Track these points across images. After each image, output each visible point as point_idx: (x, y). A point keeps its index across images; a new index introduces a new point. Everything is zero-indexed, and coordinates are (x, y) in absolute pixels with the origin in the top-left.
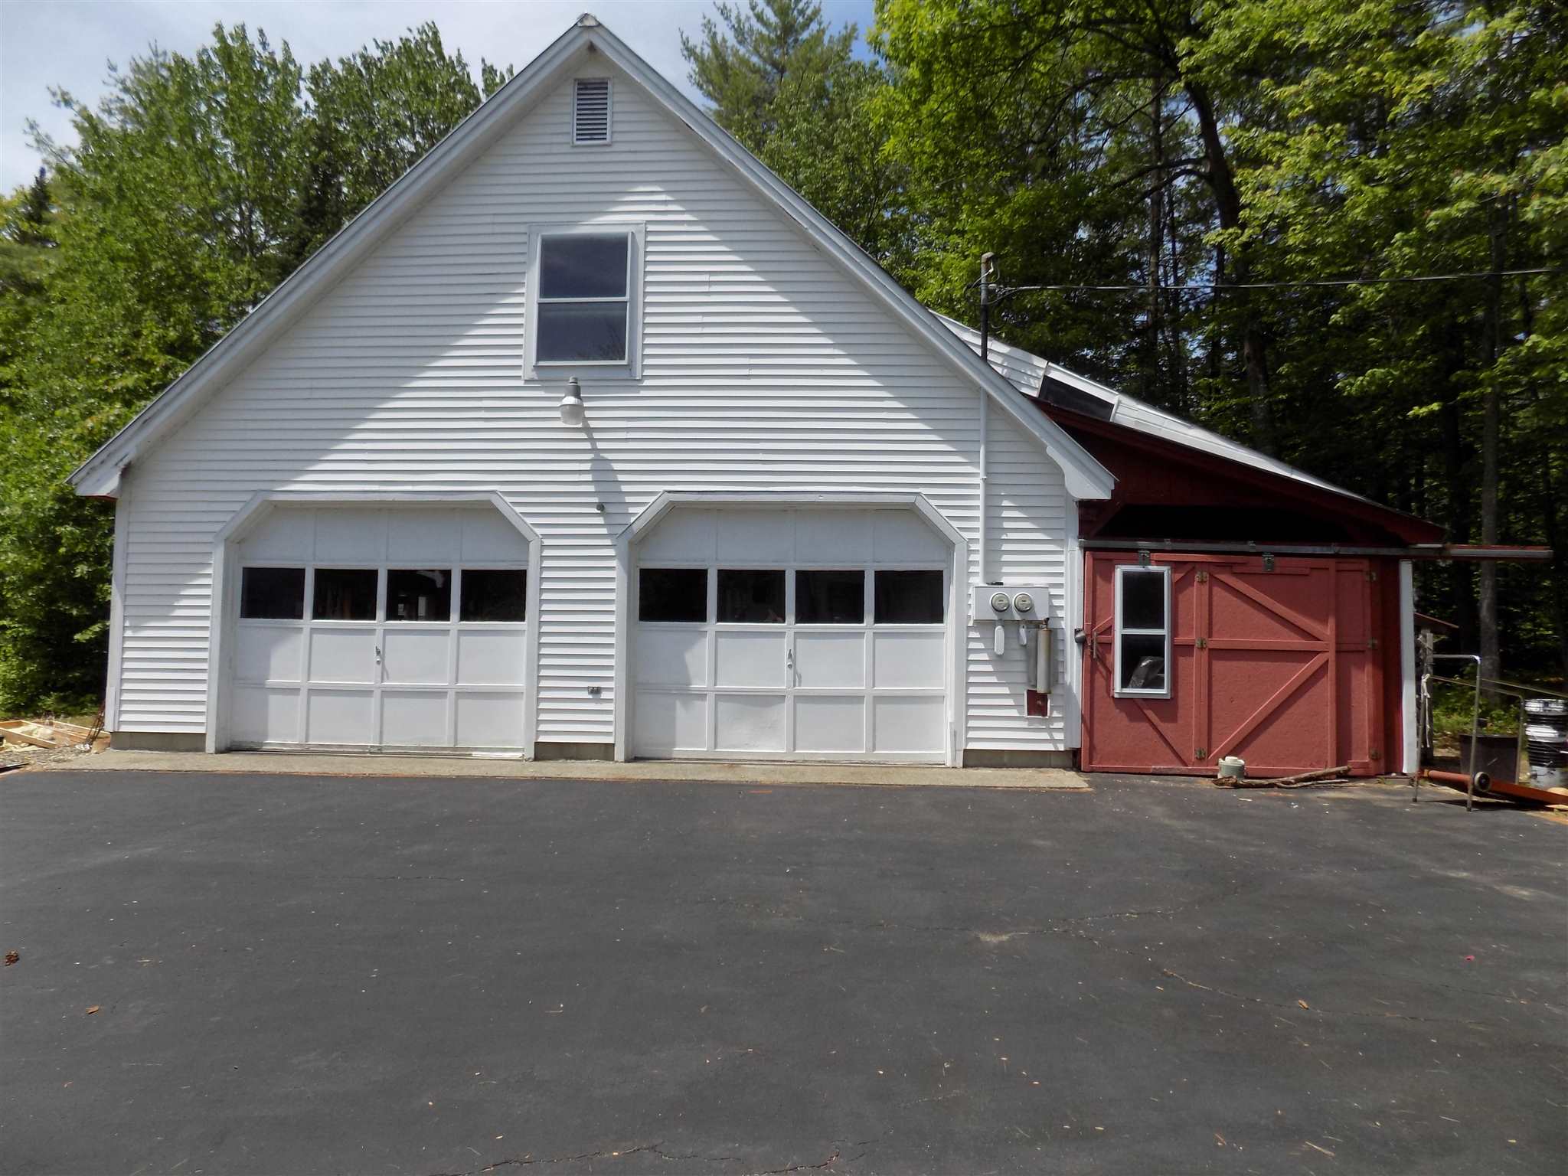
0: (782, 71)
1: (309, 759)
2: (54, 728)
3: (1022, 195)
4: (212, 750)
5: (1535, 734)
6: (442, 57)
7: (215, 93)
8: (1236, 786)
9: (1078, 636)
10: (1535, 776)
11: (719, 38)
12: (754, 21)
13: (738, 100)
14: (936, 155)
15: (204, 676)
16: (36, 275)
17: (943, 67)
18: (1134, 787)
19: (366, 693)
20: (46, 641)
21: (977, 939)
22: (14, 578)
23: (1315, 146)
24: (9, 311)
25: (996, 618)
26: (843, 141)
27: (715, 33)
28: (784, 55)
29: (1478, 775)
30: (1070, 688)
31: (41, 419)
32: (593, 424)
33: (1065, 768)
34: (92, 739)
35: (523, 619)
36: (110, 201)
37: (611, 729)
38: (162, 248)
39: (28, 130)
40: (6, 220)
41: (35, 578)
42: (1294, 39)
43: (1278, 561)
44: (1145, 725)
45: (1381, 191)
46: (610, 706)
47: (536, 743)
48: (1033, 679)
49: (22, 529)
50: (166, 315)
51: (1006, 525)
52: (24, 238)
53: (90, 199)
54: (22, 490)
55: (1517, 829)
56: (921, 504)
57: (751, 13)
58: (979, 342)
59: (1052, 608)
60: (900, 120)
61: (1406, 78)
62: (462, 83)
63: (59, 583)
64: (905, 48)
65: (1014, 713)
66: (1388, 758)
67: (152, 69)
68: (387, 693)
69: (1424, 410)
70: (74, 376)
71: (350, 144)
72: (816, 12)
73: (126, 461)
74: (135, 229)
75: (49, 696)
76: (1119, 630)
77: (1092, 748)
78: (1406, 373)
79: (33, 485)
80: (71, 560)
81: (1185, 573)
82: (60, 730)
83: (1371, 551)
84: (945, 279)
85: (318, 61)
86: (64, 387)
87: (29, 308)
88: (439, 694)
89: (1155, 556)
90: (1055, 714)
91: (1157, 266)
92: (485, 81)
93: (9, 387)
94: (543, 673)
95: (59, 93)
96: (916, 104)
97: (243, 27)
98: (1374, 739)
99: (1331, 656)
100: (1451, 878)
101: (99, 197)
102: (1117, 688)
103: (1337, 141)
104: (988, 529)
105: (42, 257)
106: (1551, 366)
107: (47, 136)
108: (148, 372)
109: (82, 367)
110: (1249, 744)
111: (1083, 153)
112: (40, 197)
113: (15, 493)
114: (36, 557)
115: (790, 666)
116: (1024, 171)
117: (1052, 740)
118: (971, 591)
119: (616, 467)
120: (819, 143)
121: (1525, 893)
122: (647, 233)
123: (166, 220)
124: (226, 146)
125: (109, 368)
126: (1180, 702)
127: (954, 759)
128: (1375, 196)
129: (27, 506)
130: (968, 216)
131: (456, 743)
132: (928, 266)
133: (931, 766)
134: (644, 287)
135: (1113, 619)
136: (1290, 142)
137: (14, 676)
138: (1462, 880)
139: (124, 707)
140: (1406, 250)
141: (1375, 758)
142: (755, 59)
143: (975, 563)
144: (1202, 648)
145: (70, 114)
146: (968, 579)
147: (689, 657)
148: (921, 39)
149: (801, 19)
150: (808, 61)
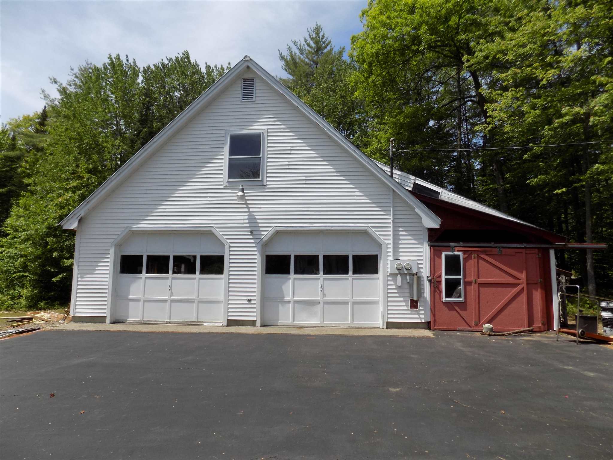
0: (317, 64)
1: (144, 326)
2: (50, 315)
3: (407, 110)
4: (109, 323)
5: (604, 315)
6: (190, 63)
7: (109, 78)
8: (489, 335)
9: (429, 279)
10: (605, 331)
11: (293, 53)
12: (306, 46)
13: (301, 76)
14: (375, 96)
15: (106, 295)
16: (42, 145)
17: (376, 64)
18: (451, 336)
19: (165, 301)
20: (41, 281)
21: (389, 390)
22: (31, 257)
23: (513, 96)
24: (31, 158)
25: (398, 272)
26: (340, 90)
27: (292, 51)
28: (318, 58)
29: (580, 331)
30: (426, 298)
31: (42, 198)
32: (248, 202)
33: (425, 329)
34: (65, 318)
35: (222, 274)
36: (70, 118)
37: (255, 314)
38: (88, 134)
39: (42, 93)
40: (31, 124)
41: (38, 257)
42: (504, 58)
43: (504, 250)
44: (455, 312)
45: (538, 112)
46: (255, 306)
47: (228, 320)
48: (412, 294)
49: (35, 239)
50: (89, 159)
51: (401, 237)
52: (37, 131)
53: (63, 118)
54: (35, 225)
55: (593, 351)
56: (369, 230)
57: (305, 43)
58: (390, 170)
59: (419, 268)
60: (361, 84)
61: (544, 72)
62: (198, 72)
63: (47, 259)
64: (362, 58)
65: (405, 308)
66: (548, 325)
67: (86, 70)
68: (173, 301)
69: (560, 191)
70: (54, 182)
71: (157, 95)
72: (329, 42)
73: (80, 216)
74: (79, 128)
75: (42, 302)
76: (444, 277)
77: (435, 321)
78: (553, 177)
79: (38, 222)
80: (52, 251)
81: (468, 255)
82: (53, 315)
83: (539, 246)
84: (379, 142)
85: (146, 66)
86: (50, 186)
87: (38, 157)
88: (192, 302)
89: (457, 249)
90: (421, 308)
91: (461, 134)
92: (206, 71)
93: (31, 186)
94: (230, 294)
95: (53, 79)
96: (367, 78)
97: (119, 54)
98: (543, 317)
99: (525, 285)
100: (566, 369)
101: (66, 117)
102: (444, 298)
103: (521, 94)
104: (394, 239)
105: (44, 138)
106: (606, 175)
107: (48, 95)
108: (81, 180)
109: (58, 179)
110: (494, 320)
111: (431, 92)
112: (44, 116)
113: (32, 226)
114: (39, 249)
115: (321, 291)
116: (408, 100)
117: (420, 318)
118: (388, 262)
119: (257, 217)
120: (331, 91)
121: (592, 374)
122: (268, 132)
123: (90, 125)
124: (112, 97)
125: (68, 179)
126: (468, 303)
127: (383, 325)
128: (536, 114)
129: (37, 230)
130: (388, 118)
131: (198, 320)
132: (373, 137)
133: (374, 328)
134: (267, 152)
135: (441, 273)
136: (504, 94)
137: (29, 295)
138: (570, 370)
139: (77, 307)
140: (550, 132)
141: (543, 324)
142: (307, 60)
143: (390, 252)
144: (475, 283)
145: (56, 86)
146: (387, 257)
147: (284, 287)
148: (368, 55)
149: (324, 45)
150: (326, 61)
